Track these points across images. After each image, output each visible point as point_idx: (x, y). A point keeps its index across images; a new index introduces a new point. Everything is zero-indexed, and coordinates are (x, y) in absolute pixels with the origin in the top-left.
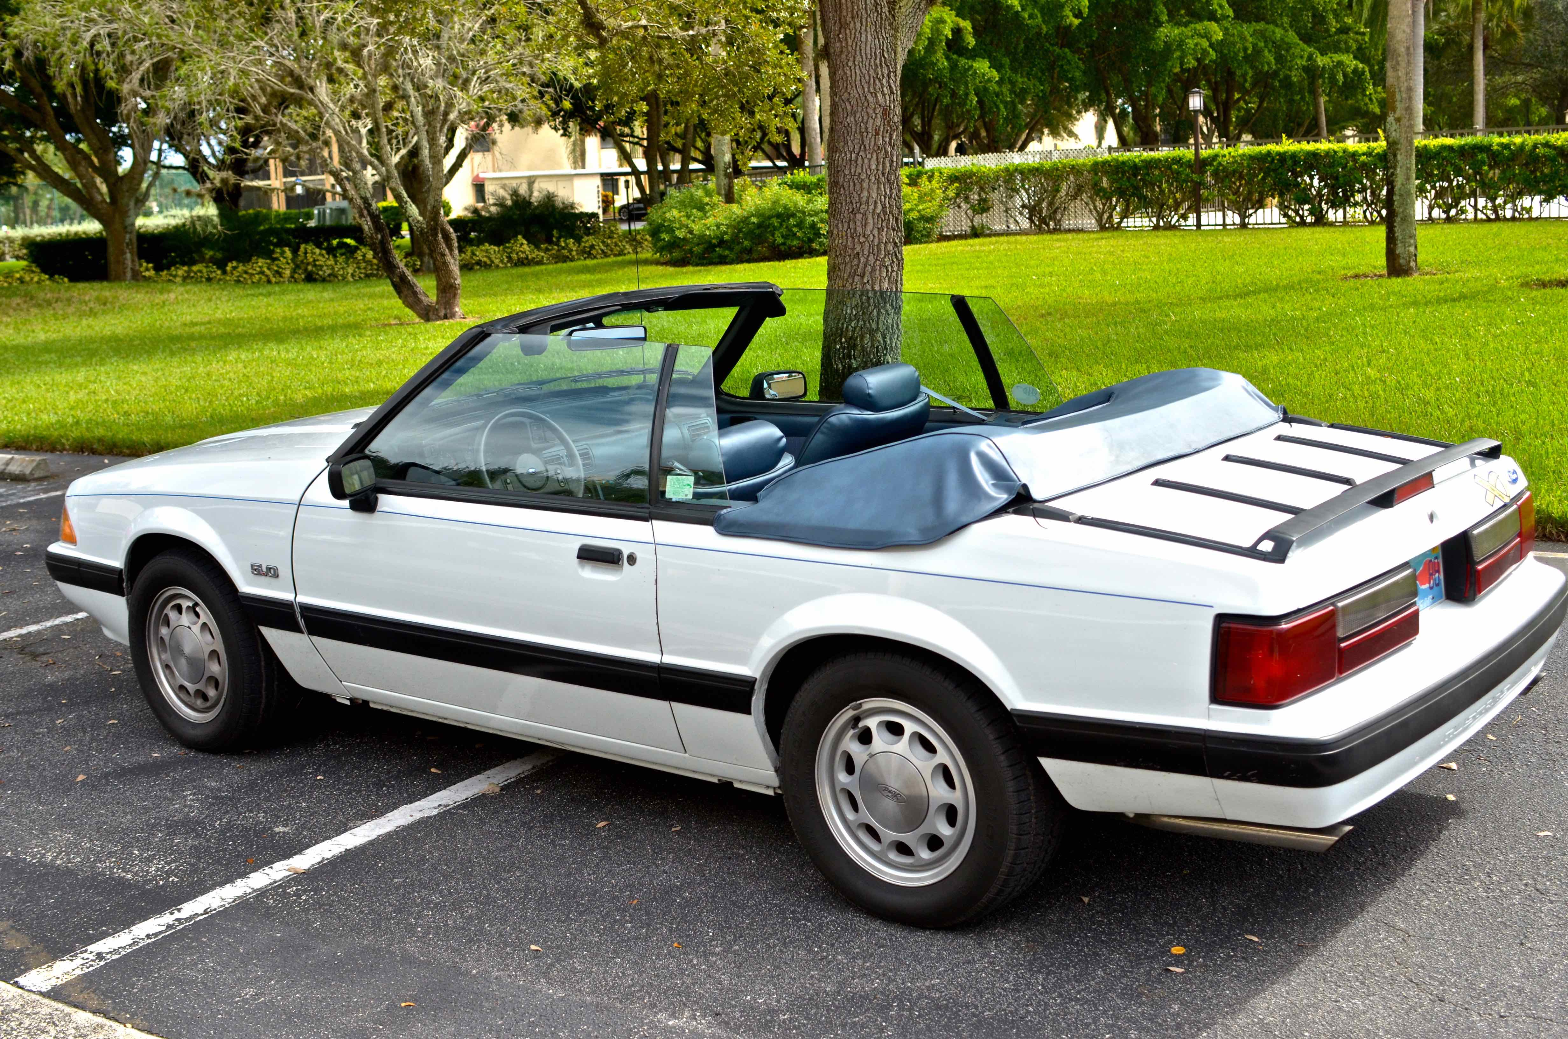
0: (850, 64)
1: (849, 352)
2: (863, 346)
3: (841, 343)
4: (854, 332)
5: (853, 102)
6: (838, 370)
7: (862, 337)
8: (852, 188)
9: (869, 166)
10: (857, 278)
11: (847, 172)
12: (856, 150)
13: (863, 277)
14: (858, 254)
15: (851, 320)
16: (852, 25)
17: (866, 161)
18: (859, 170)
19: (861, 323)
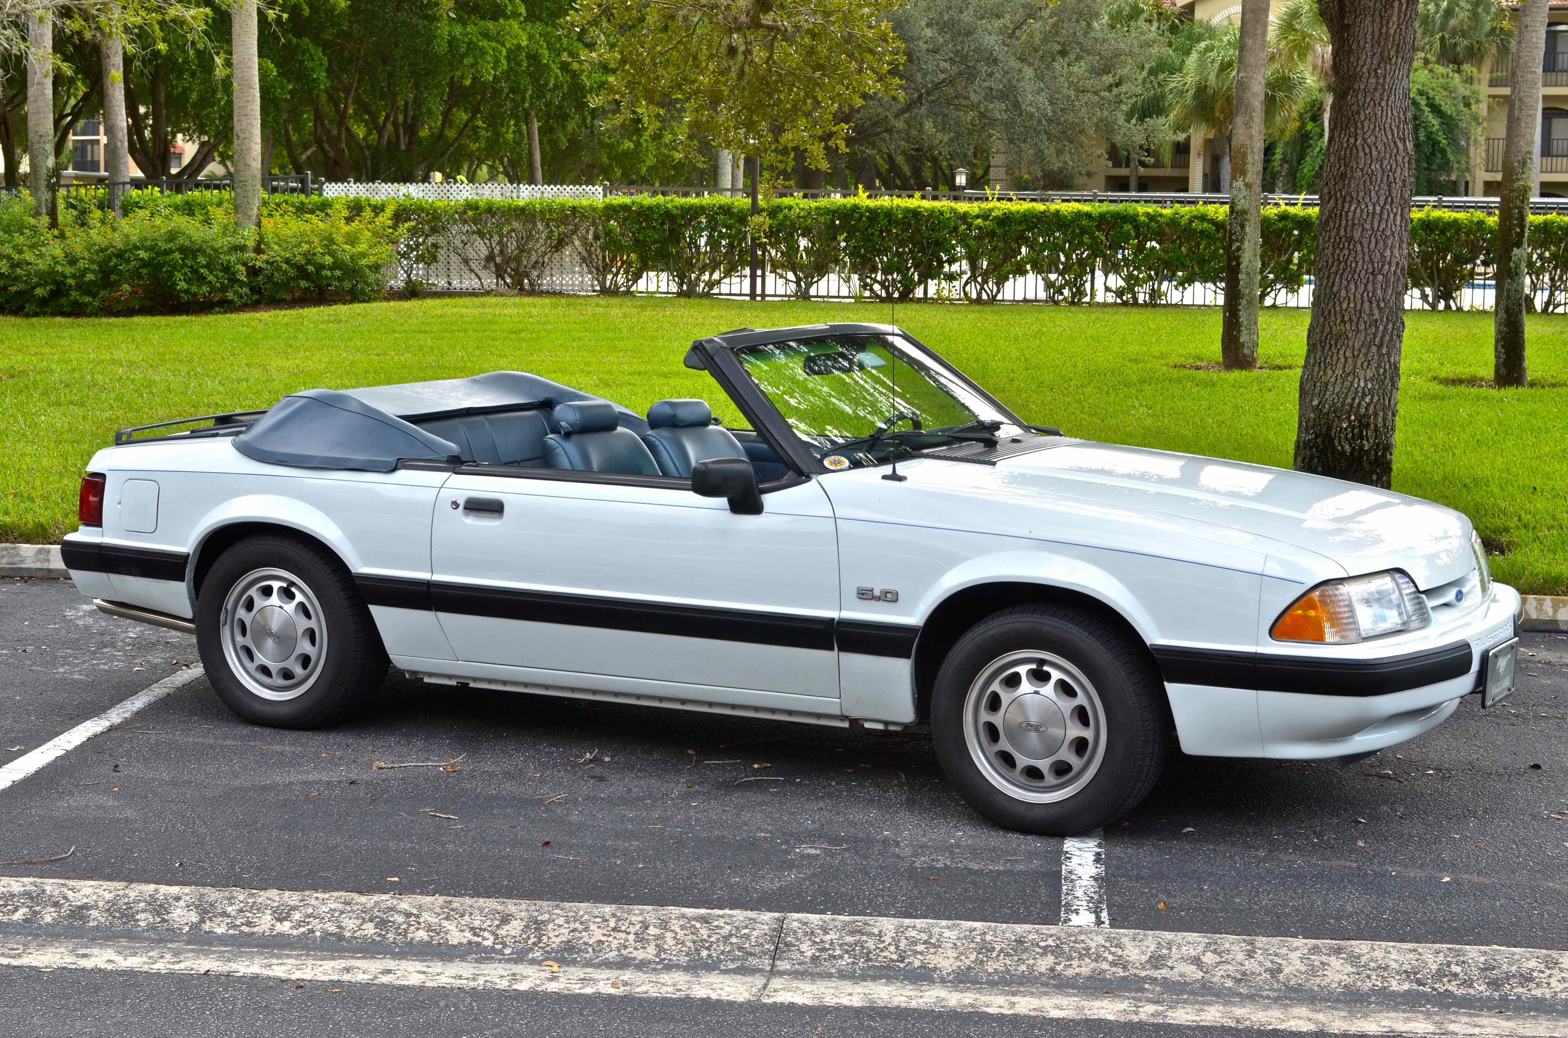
0: (1383, 104)
1: (1361, 432)
2: (1376, 425)
3: (1350, 422)
4: (1367, 409)
5: (1381, 147)
6: (1343, 452)
7: (1376, 414)
8: (1373, 245)
9: (1394, 220)
10: (1374, 349)
11: (1368, 226)
12: (1382, 203)
13: (1380, 347)
14: (1376, 320)
15: (1364, 395)
16: (1394, 60)
17: (1392, 216)
18: (1383, 225)
19: (1376, 398)
